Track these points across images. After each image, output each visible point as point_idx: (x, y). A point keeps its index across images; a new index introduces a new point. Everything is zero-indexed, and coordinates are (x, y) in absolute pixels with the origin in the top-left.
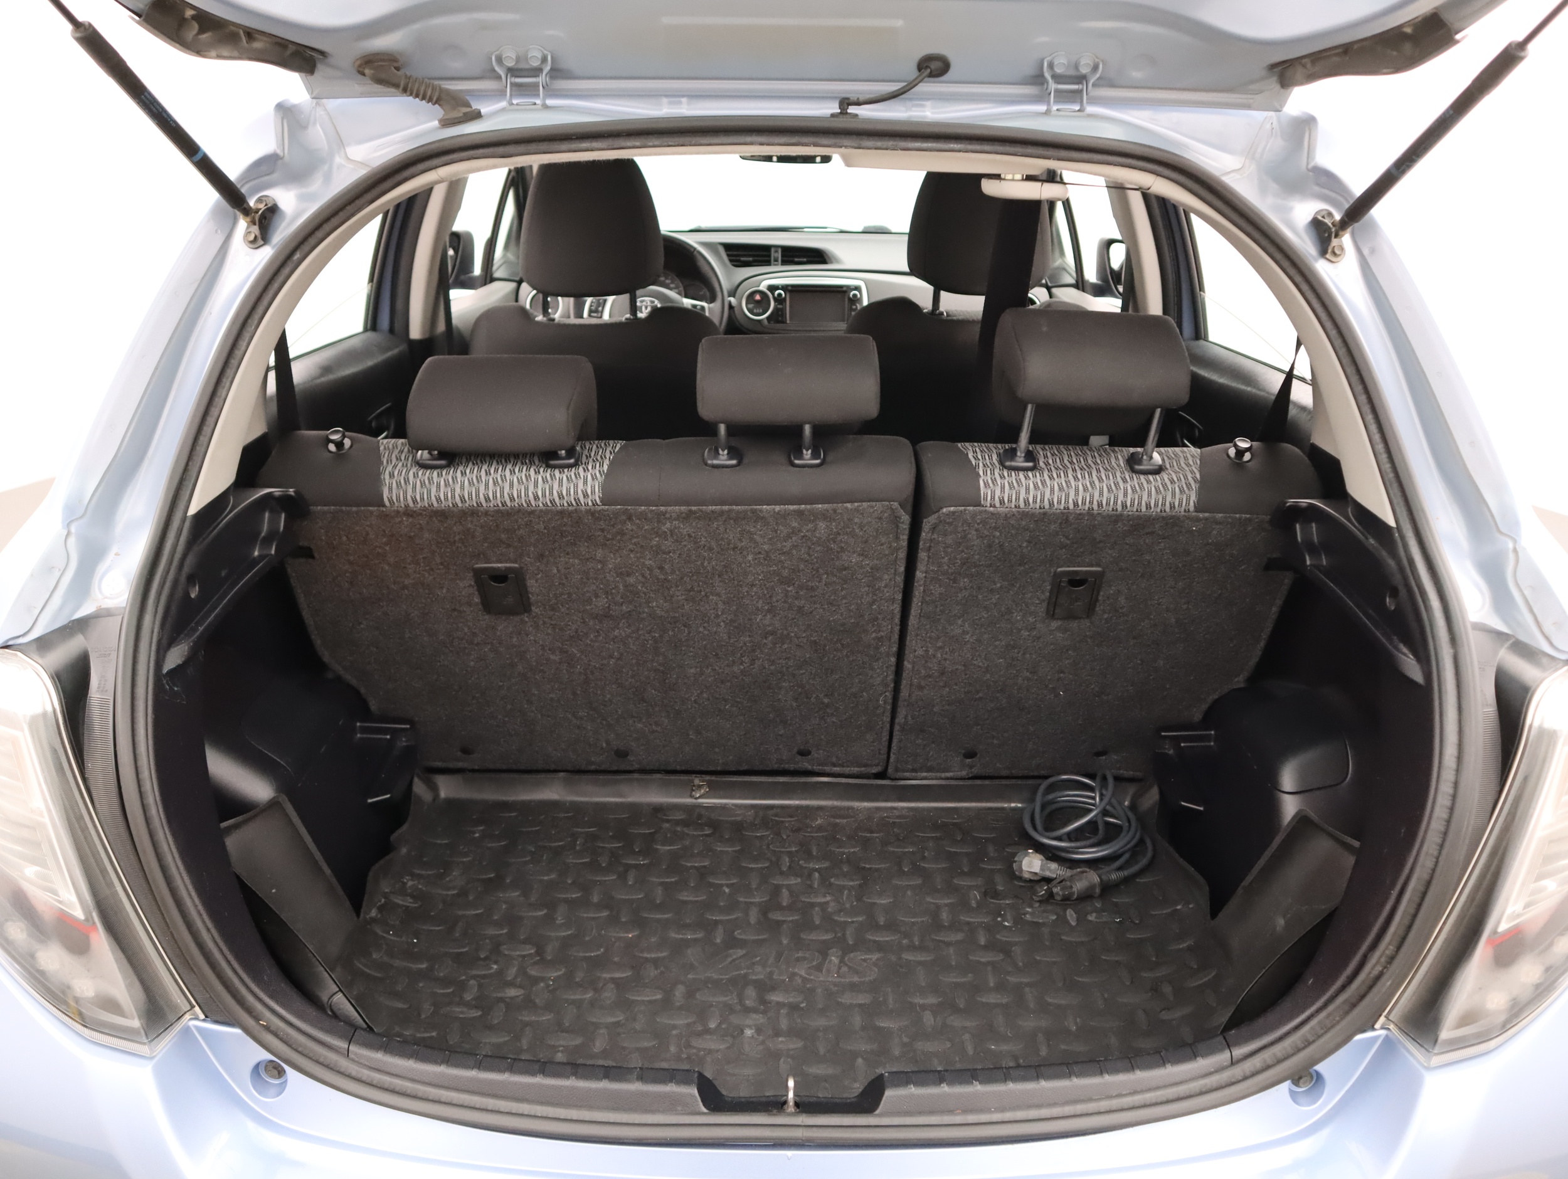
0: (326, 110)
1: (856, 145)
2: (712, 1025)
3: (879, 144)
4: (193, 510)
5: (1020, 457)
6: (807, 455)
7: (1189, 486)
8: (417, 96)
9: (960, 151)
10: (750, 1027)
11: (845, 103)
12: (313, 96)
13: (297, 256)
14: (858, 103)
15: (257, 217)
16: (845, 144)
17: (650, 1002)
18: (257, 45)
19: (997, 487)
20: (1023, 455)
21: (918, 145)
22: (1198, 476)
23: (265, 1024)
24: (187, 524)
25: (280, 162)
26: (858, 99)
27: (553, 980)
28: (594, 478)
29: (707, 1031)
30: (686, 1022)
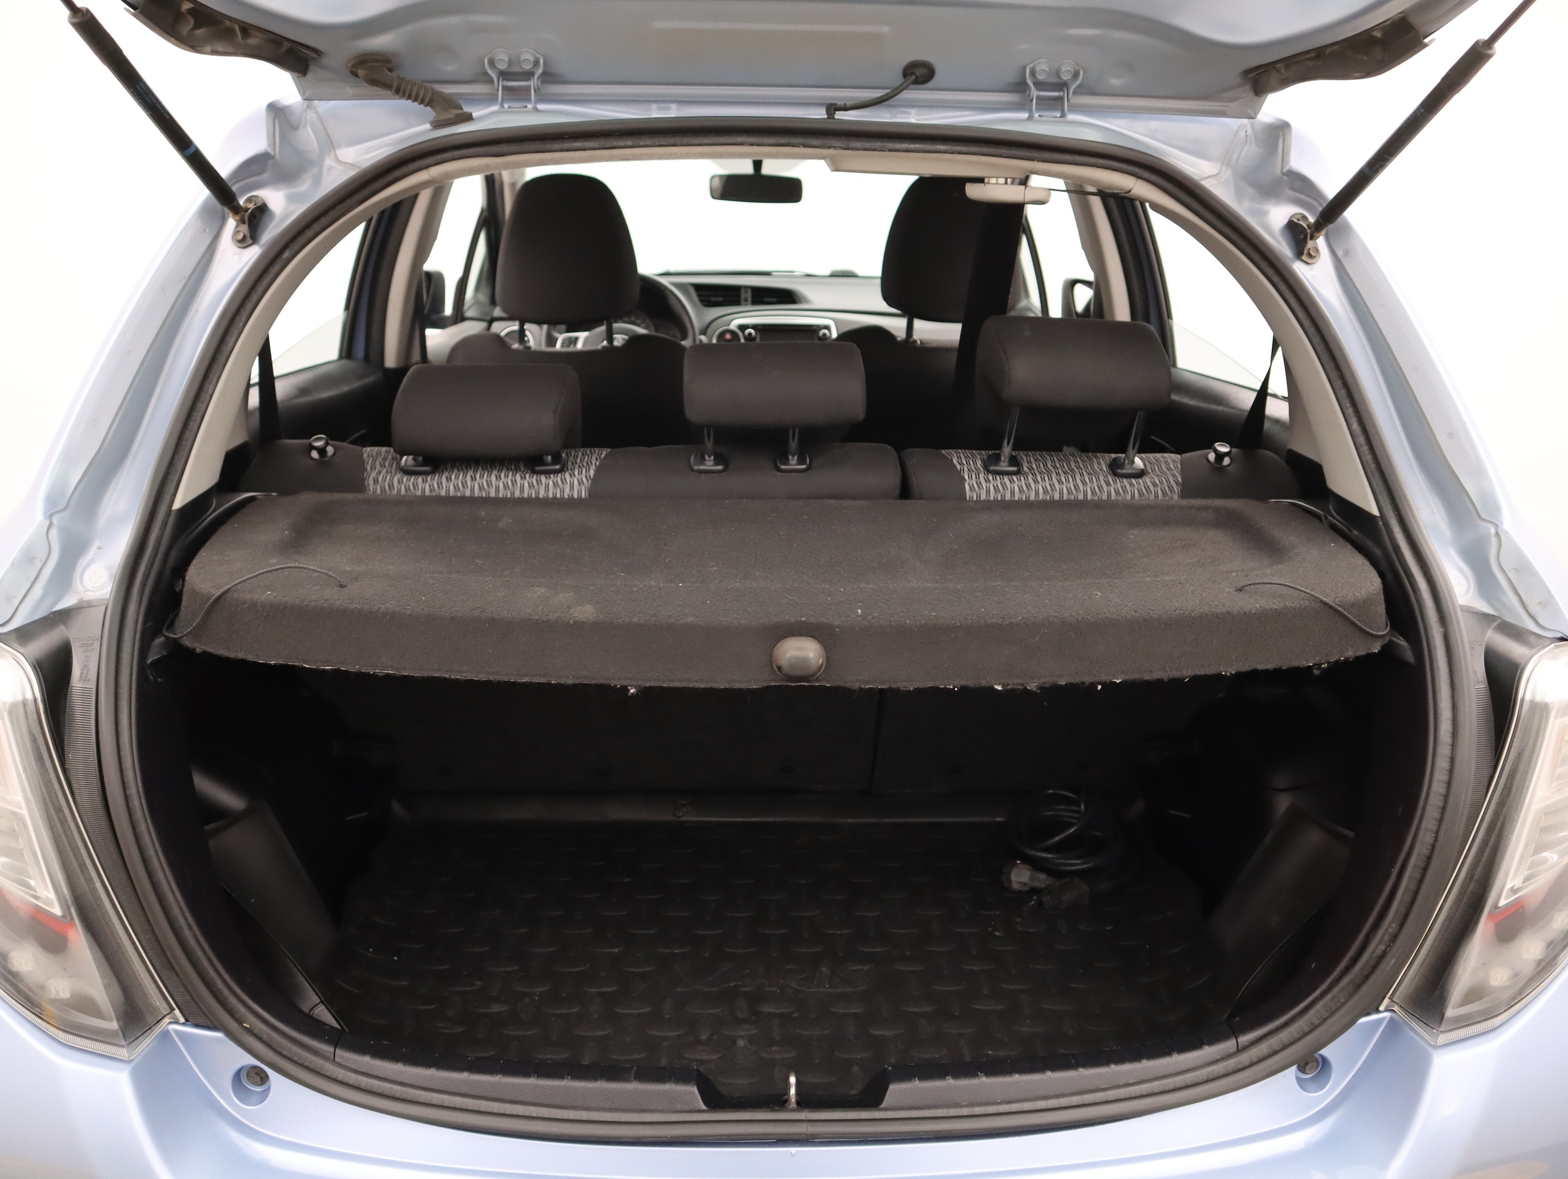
0: (317, 112)
1: (844, 146)
2: (704, 1037)
3: (867, 145)
4: (177, 504)
5: (1004, 462)
6: (793, 460)
7: (1171, 488)
8: (409, 97)
9: (946, 152)
10: (742, 1037)
11: (832, 109)
12: (305, 97)
13: (287, 254)
14: (845, 109)
15: (247, 215)
16: (834, 145)
17: (639, 1015)
18: (252, 41)
19: (982, 491)
20: (1007, 460)
21: (905, 146)
22: (1180, 479)
23: (248, 1026)
24: (172, 519)
25: (270, 162)
26: (845, 104)
27: (538, 996)
28: (580, 483)
29: (698, 1042)
30: (676, 1033)
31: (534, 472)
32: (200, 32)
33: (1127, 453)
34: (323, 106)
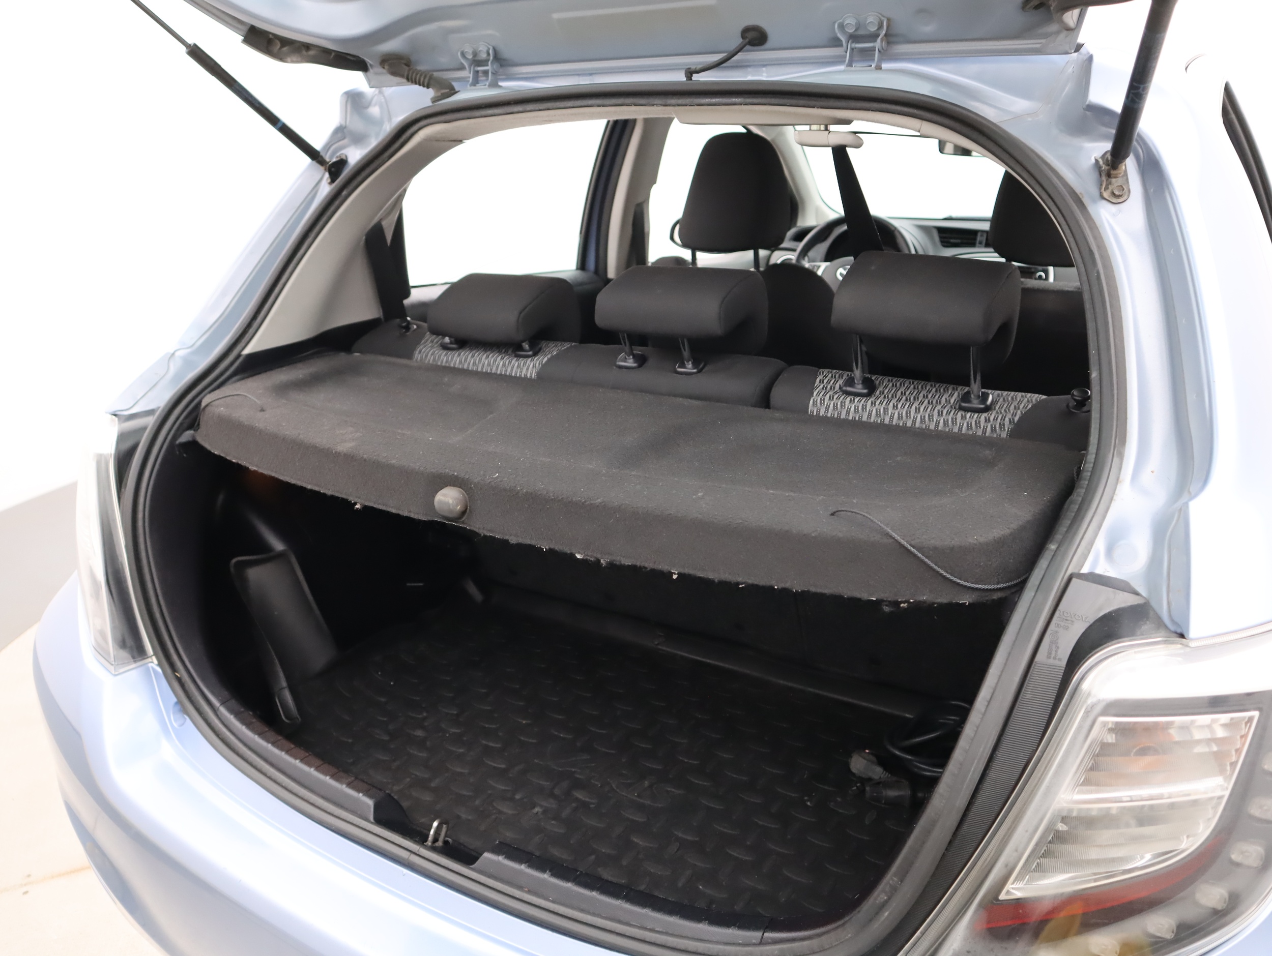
0: (384, 96)
1: (663, 103)
2: (518, 797)
3: (680, 101)
4: (247, 351)
5: (858, 384)
6: (688, 365)
7: (1002, 426)
9: (741, 104)
11: (690, 73)
12: (371, 85)
15: (328, 165)
16: (655, 103)
17: (495, 768)
18: (312, 53)
20: (861, 382)
21: (708, 100)
23: (179, 676)
24: (241, 359)
25: (345, 130)
27: (450, 734)
28: (534, 366)
29: (512, 799)
30: (503, 788)
31: (518, 356)
32: (285, 49)
33: (971, 387)
34: (389, 91)
